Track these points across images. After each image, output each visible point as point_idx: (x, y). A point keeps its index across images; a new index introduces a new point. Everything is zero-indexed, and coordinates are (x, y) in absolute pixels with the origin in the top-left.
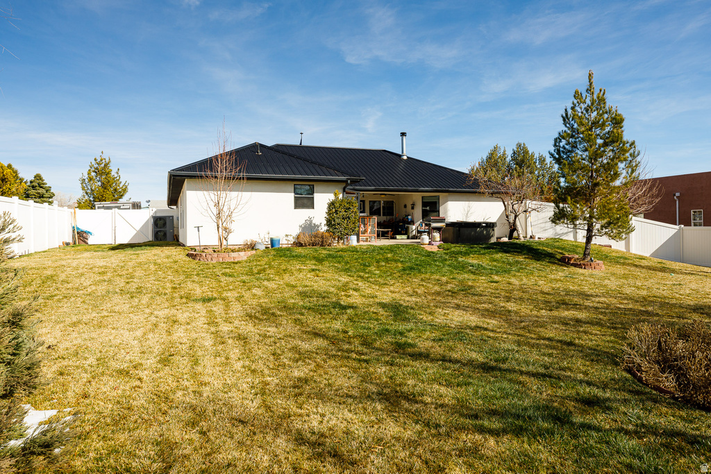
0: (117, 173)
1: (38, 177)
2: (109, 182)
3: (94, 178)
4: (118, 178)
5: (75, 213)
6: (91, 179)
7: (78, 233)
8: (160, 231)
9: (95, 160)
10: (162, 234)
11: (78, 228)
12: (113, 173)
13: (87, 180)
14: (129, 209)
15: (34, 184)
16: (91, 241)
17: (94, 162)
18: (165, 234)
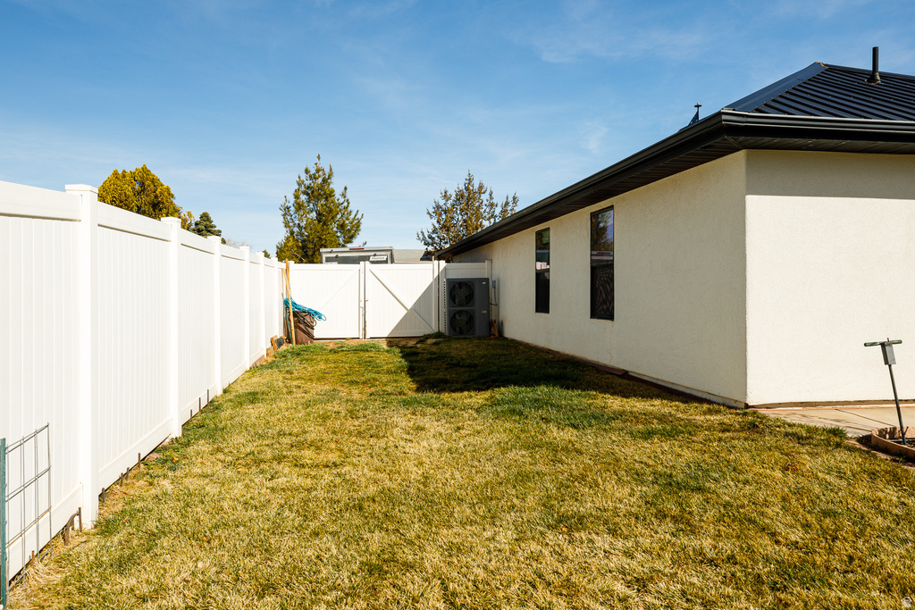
0: (344, 195)
1: (205, 217)
2: (331, 211)
3: (306, 204)
4: (345, 204)
5: (287, 270)
6: (299, 207)
7: (295, 314)
8: (460, 312)
9: (307, 171)
10: (464, 318)
11: (294, 304)
12: (337, 194)
13: (292, 209)
14: (386, 262)
15: (200, 226)
16: (320, 330)
17: (304, 177)
18: (471, 320)
